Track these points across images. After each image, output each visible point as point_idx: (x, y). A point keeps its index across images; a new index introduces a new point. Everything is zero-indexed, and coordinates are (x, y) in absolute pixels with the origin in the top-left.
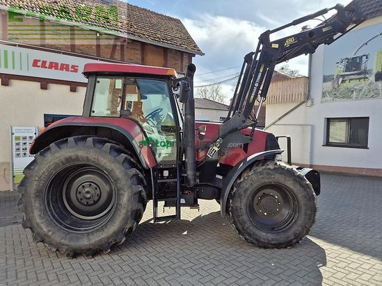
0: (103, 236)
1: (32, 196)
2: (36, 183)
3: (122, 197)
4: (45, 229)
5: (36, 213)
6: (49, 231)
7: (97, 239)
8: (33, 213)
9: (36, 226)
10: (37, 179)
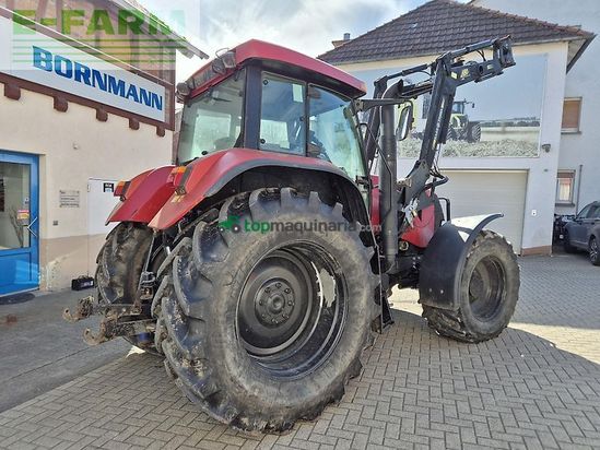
0: (337, 374)
1: (221, 319)
2: (227, 289)
3: (357, 298)
4: (247, 387)
5: (230, 355)
6: (254, 388)
7: (330, 381)
8: (224, 357)
9: (231, 383)
10: (230, 280)
